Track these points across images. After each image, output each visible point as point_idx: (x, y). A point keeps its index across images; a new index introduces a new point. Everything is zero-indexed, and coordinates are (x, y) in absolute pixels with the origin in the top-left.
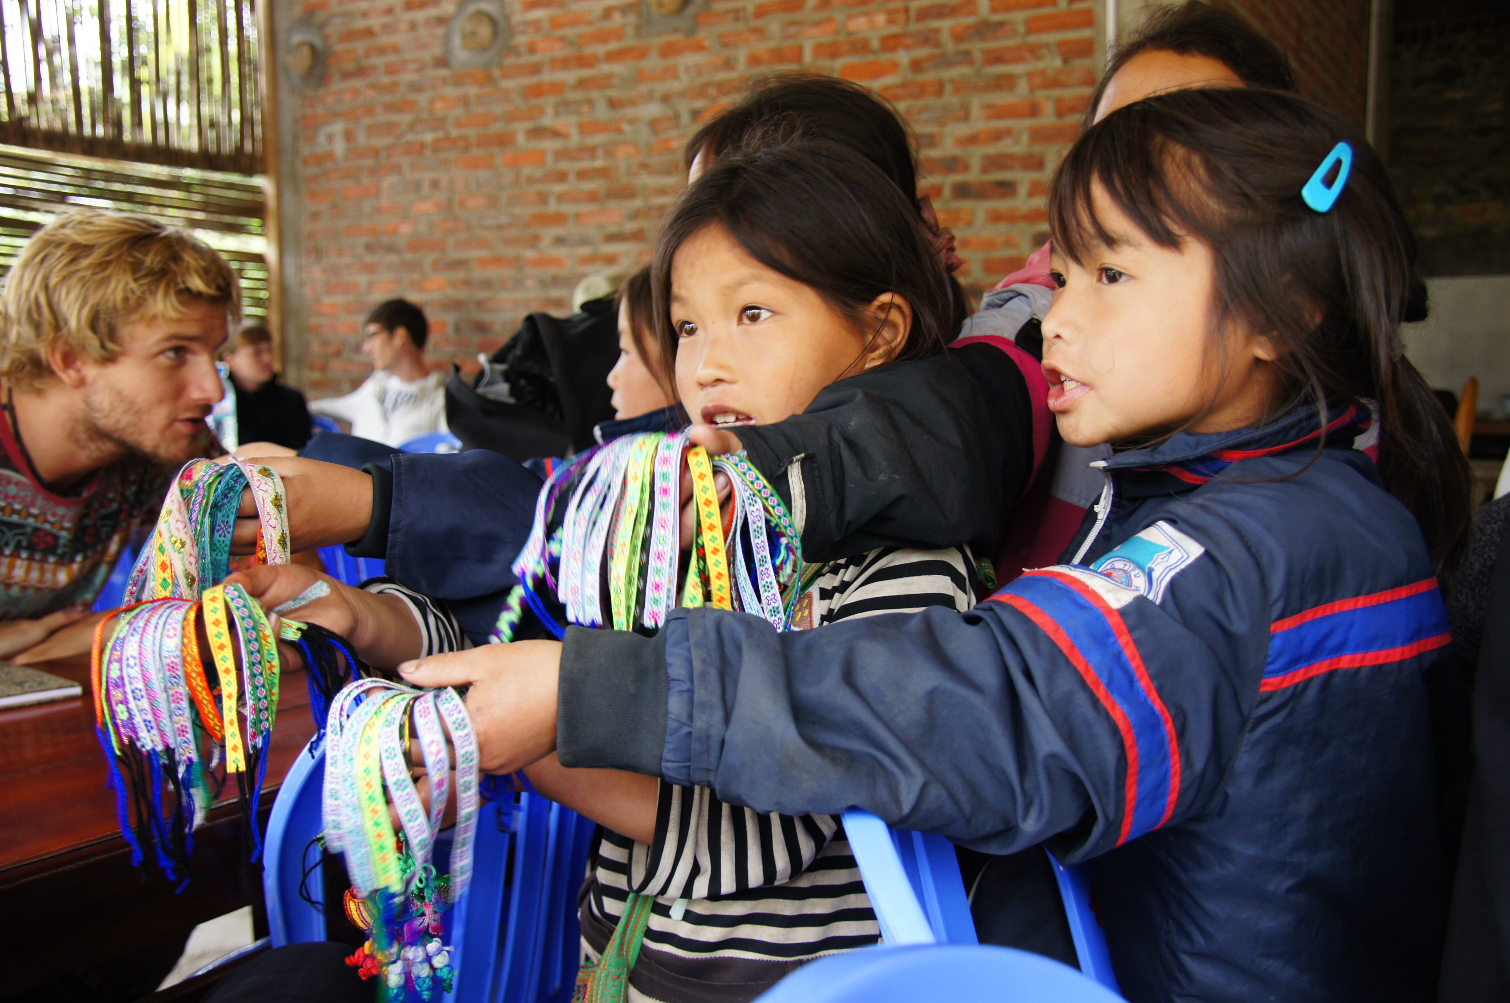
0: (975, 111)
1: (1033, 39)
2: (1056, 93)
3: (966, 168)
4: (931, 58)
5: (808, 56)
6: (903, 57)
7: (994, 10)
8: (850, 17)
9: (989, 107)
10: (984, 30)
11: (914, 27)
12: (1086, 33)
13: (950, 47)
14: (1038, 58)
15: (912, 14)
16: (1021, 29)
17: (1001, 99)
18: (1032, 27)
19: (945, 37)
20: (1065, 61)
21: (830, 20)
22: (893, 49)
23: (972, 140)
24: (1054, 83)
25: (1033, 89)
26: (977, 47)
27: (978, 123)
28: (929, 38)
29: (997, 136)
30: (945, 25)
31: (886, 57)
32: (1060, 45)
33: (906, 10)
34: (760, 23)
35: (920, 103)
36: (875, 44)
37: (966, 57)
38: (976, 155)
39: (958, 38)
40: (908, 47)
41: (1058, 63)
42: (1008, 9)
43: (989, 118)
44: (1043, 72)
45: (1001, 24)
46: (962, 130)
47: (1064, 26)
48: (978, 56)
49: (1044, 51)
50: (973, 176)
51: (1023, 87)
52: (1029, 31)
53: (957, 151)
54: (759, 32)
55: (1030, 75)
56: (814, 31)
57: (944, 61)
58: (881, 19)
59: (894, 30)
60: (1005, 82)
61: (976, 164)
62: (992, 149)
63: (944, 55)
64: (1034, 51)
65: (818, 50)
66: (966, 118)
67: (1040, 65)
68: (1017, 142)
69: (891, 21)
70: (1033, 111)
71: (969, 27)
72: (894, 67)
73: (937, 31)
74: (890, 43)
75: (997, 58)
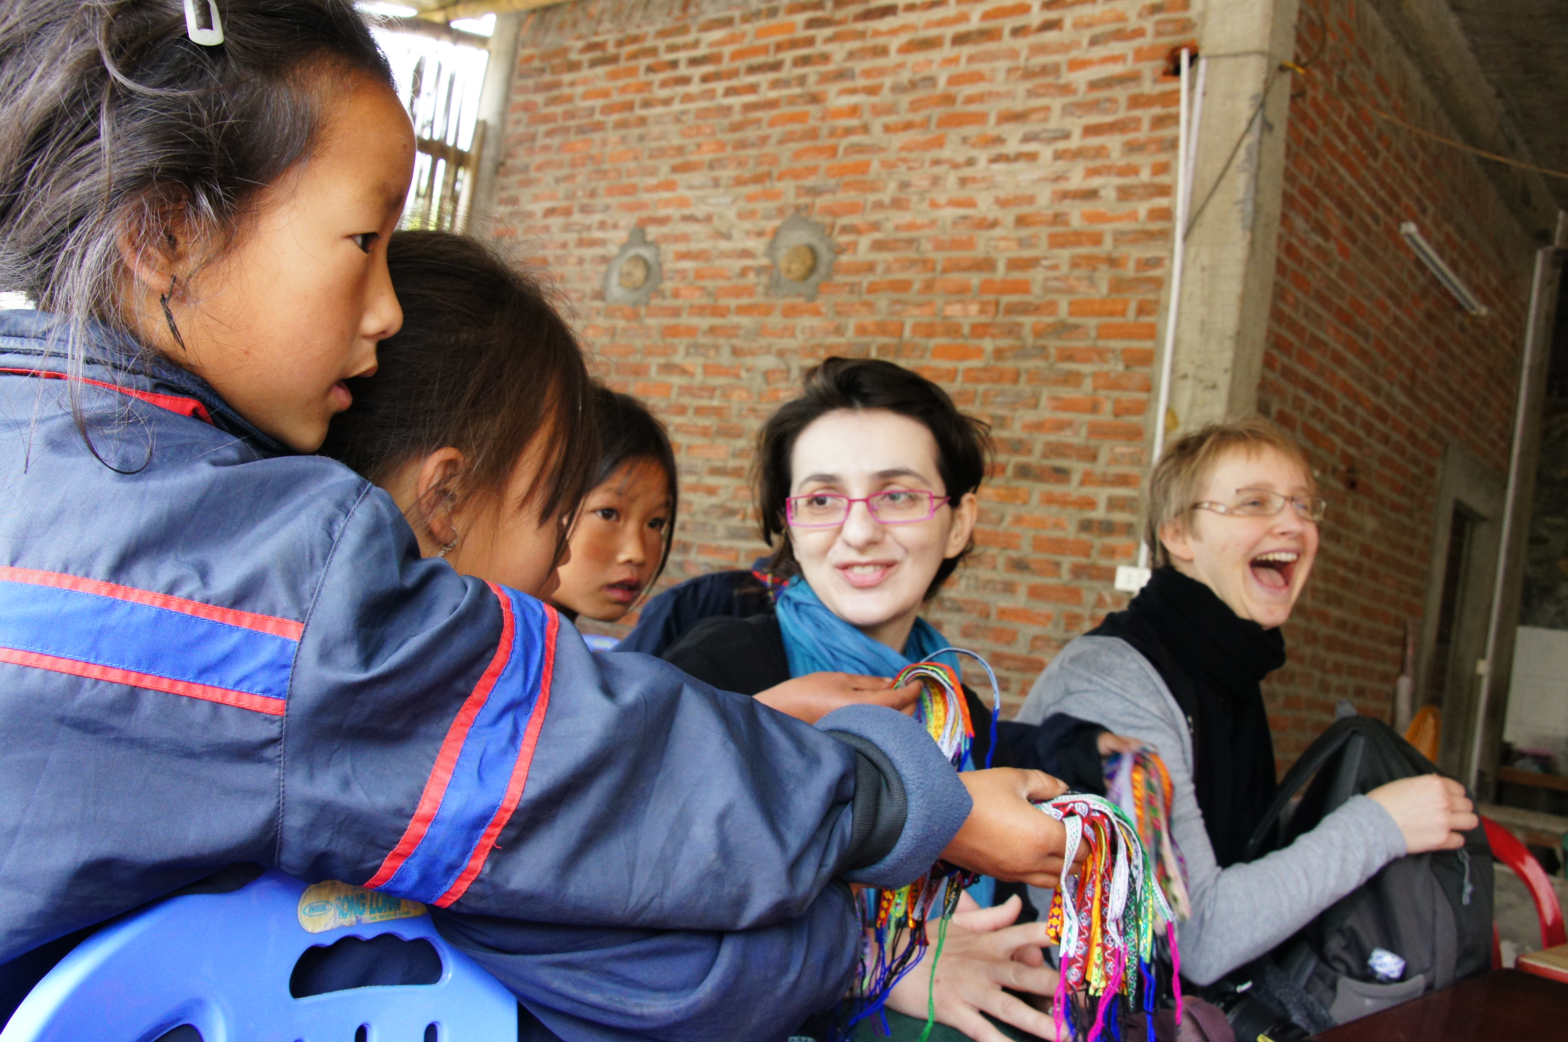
0: (1044, 402)
1: (1101, 343)
2: (1117, 394)
3: (1030, 452)
4: (1012, 348)
5: (907, 333)
6: (988, 344)
7: (1071, 314)
8: (948, 303)
9: (1056, 399)
10: (1062, 329)
11: (1001, 319)
12: (1148, 344)
13: (1030, 341)
14: (1104, 361)
15: (1001, 308)
16: (1093, 333)
17: (1067, 393)
18: (1104, 333)
19: (1027, 331)
20: (1127, 367)
21: (930, 303)
22: (981, 336)
23: (1038, 426)
24: (1115, 385)
25: (1096, 389)
26: (1053, 345)
27: (1045, 412)
28: (1013, 331)
29: (1060, 426)
30: (1028, 321)
31: (973, 342)
32: (1124, 351)
33: (997, 304)
34: (871, 298)
35: (998, 387)
36: (966, 330)
37: (1042, 352)
38: (1039, 441)
39: (1038, 334)
40: (994, 336)
41: (1120, 367)
42: (1084, 314)
43: (1056, 408)
44: (1107, 374)
45: (1076, 327)
46: (1030, 416)
47: (1131, 336)
48: (1053, 351)
49: (1110, 356)
50: (1034, 459)
51: (1088, 384)
52: (1099, 336)
53: (1024, 435)
54: (870, 306)
55: (1095, 375)
56: (916, 312)
57: (1023, 353)
58: (974, 308)
59: (984, 319)
60: (1072, 379)
61: (1038, 448)
62: (1053, 437)
63: (1024, 347)
64: (1101, 354)
65: (916, 328)
66: (1035, 406)
67: (1106, 368)
68: (1076, 434)
69: (982, 312)
70: (1094, 408)
71: (1048, 325)
72: (980, 352)
73: (1020, 325)
74: (980, 330)
75: (1069, 356)
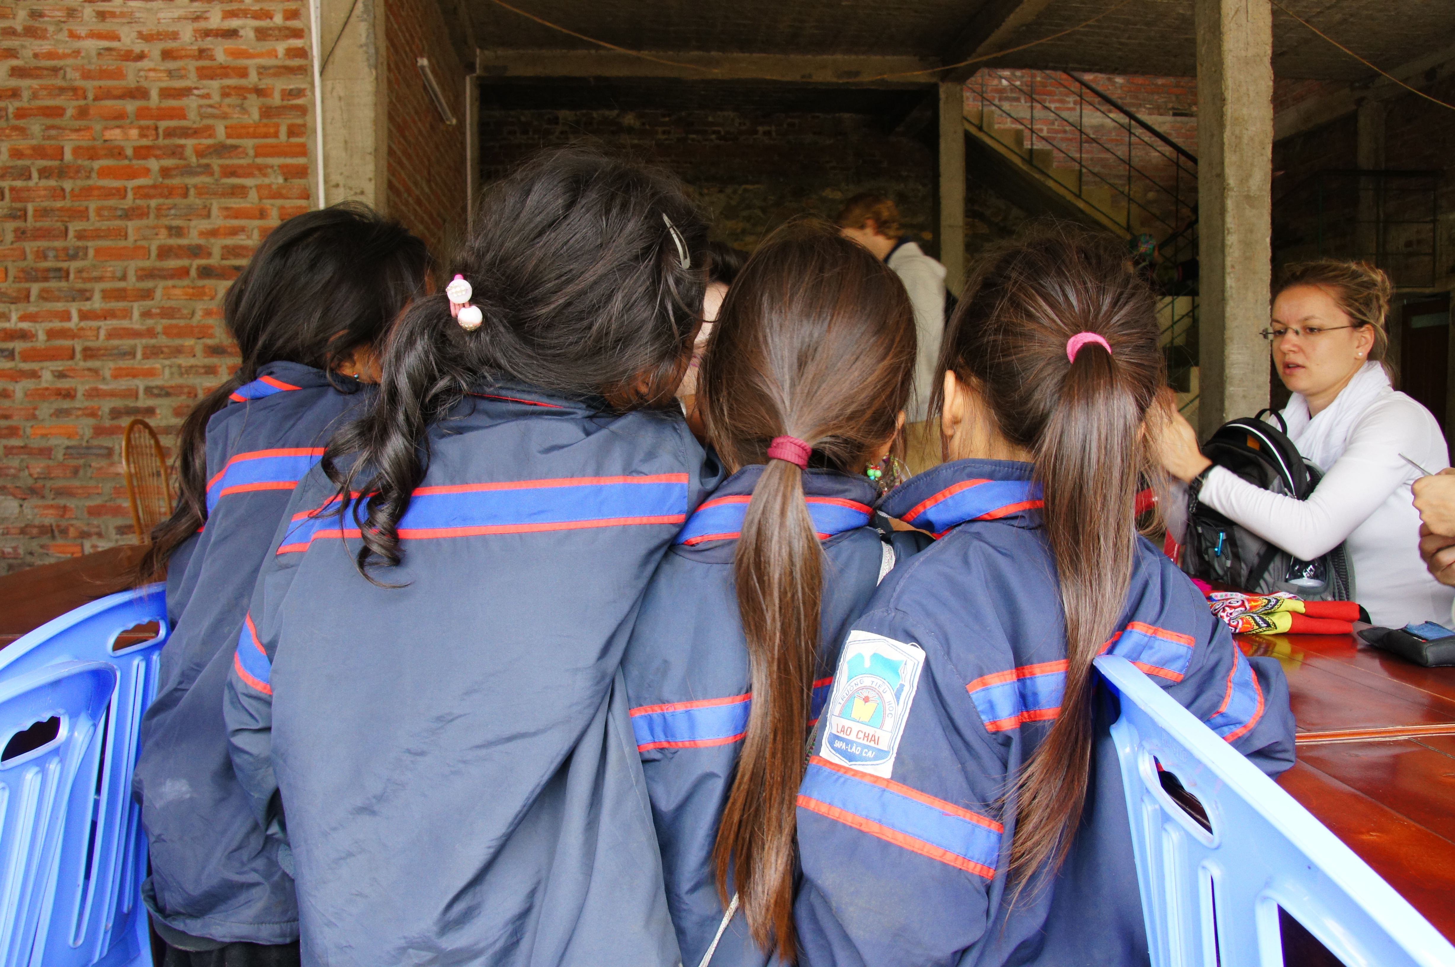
0: (215, 211)
1: (259, 161)
2: (279, 202)
3: (209, 255)
4: (177, 167)
5: (68, 156)
6: (154, 165)
7: (229, 136)
8: (106, 128)
9: (227, 209)
10: (221, 150)
11: (161, 141)
12: (301, 161)
13: (194, 160)
14: (265, 175)
15: (161, 131)
16: (251, 152)
17: (235, 203)
18: (259, 152)
19: (189, 152)
20: (286, 180)
21: (88, 128)
22: (145, 158)
23: (214, 233)
24: (277, 195)
25: (261, 199)
26: (216, 163)
27: (217, 220)
28: (176, 152)
29: (234, 232)
30: (190, 143)
31: (139, 163)
32: (281, 167)
33: (156, 128)
34: (21, 123)
35: (169, 201)
36: (129, 152)
37: (207, 169)
38: (217, 245)
39: (200, 154)
40: (157, 157)
41: (280, 180)
42: (240, 136)
43: (226, 217)
44: (269, 186)
45: (236, 147)
46: (205, 225)
47: (285, 154)
48: (216, 168)
49: (269, 170)
50: (215, 260)
51: (253, 195)
52: (257, 155)
53: (202, 242)
54: (22, 131)
55: (259, 187)
56: (74, 136)
57: (188, 171)
58: (134, 133)
59: (145, 142)
60: (239, 191)
61: (217, 252)
62: (230, 241)
63: (188, 166)
64: (262, 170)
65: (77, 151)
66: (208, 216)
67: (267, 181)
68: (249, 237)
69: (142, 136)
70: (262, 214)
71: (209, 147)
72: (147, 171)
73: (183, 147)
74: (141, 152)
75: (232, 172)
